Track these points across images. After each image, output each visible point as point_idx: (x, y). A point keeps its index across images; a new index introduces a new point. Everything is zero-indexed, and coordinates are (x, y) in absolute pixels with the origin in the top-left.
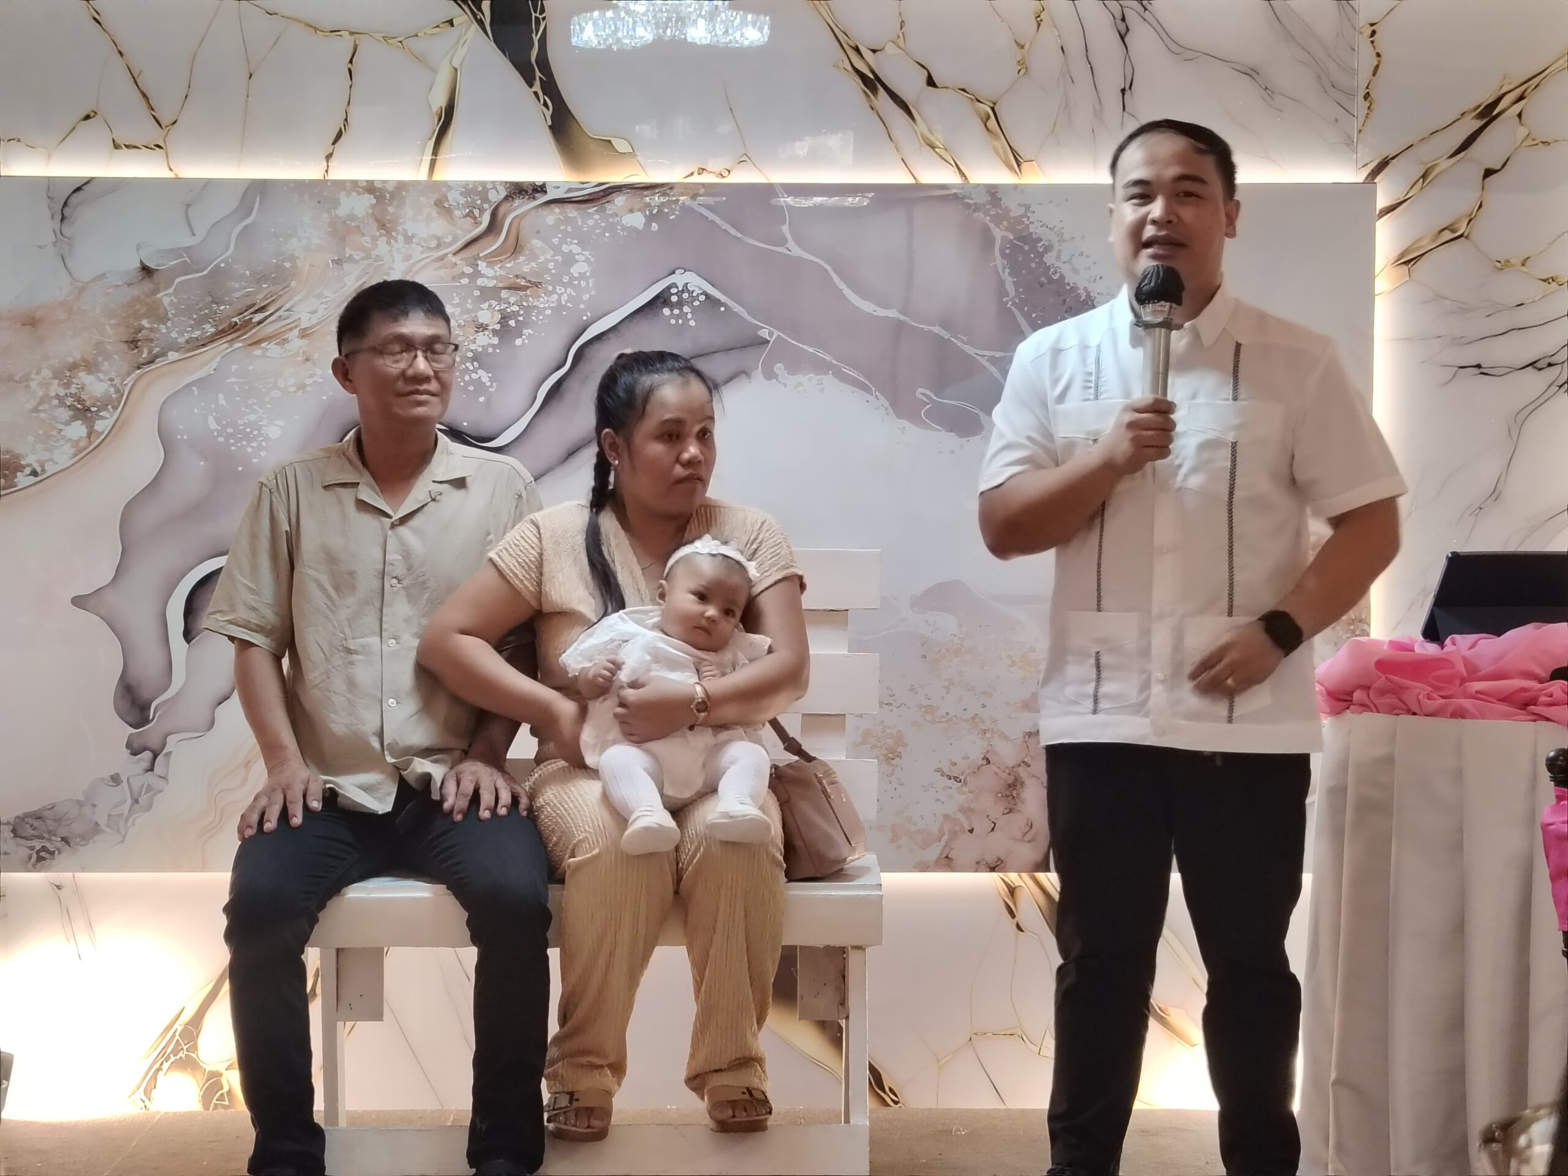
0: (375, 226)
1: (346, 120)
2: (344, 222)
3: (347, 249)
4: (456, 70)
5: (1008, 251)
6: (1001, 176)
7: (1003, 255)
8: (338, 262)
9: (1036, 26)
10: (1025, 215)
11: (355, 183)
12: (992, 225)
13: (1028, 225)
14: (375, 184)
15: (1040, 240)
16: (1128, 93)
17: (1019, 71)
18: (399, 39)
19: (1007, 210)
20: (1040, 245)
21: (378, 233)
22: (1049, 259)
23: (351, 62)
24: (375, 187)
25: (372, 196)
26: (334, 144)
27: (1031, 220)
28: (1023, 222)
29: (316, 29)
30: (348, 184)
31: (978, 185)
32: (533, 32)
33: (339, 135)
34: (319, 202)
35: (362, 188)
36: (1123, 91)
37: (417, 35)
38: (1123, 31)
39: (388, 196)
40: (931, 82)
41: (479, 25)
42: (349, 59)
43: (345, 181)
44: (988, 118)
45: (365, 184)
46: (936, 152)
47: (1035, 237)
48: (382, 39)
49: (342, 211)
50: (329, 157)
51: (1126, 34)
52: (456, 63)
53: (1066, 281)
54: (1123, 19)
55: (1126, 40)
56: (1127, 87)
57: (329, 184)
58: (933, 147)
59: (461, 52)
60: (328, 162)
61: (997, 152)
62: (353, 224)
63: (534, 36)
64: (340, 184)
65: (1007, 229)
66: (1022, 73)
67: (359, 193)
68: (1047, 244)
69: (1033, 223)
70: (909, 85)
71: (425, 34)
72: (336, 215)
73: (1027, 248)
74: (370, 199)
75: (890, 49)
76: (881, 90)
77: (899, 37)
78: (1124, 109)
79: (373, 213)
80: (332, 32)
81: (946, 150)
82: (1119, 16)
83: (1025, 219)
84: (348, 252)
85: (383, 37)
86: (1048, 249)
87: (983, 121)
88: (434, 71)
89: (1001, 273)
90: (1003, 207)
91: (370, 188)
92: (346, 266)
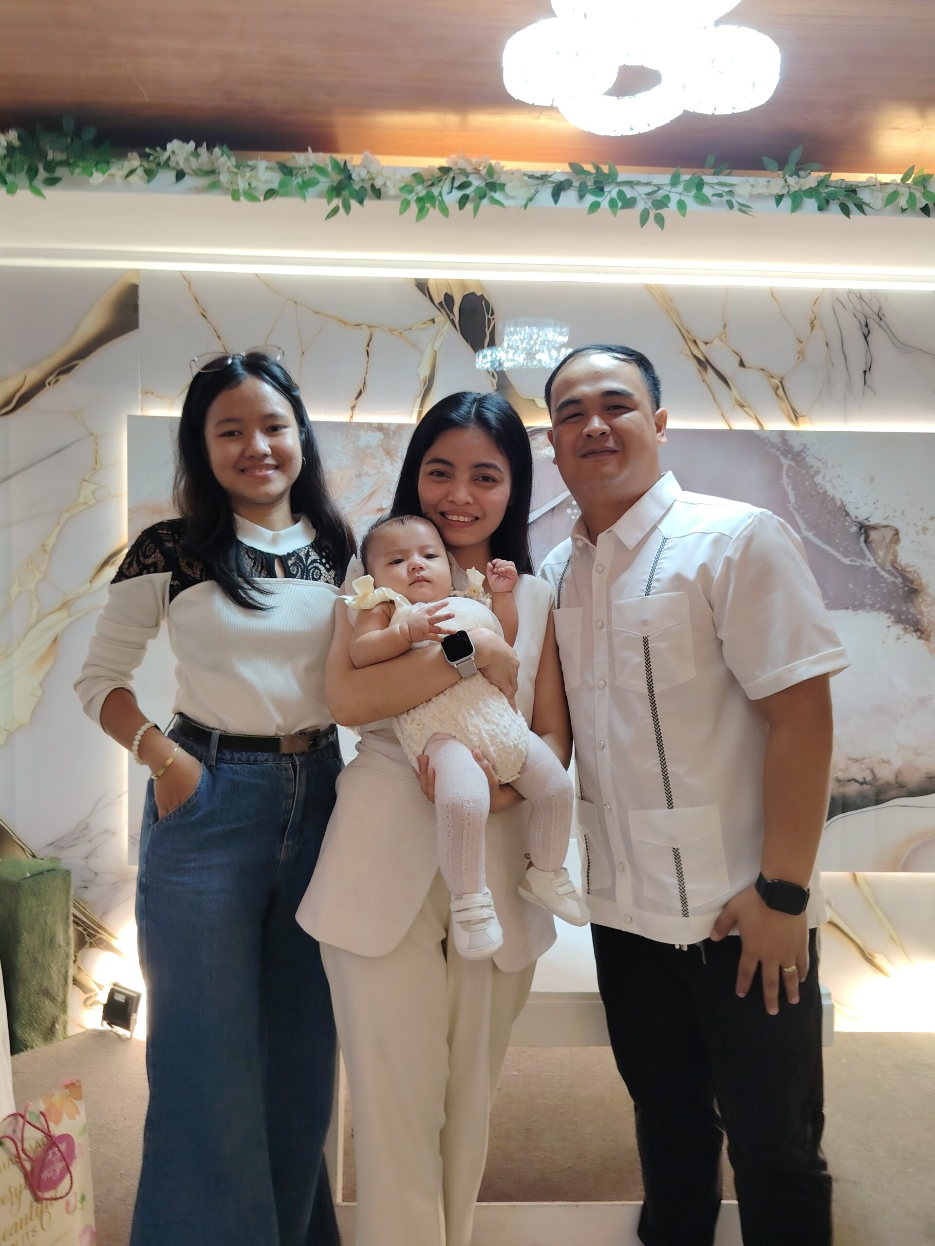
0: (382, 453)
1: (365, 384)
2: (363, 450)
3: (365, 468)
4: (436, 352)
5: (791, 474)
6: (785, 426)
7: (788, 476)
8: (359, 476)
9: (810, 328)
10: (803, 451)
11: (370, 424)
12: (782, 458)
13: (804, 458)
14: (383, 425)
15: (812, 467)
16: (868, 373)
17: (799, 358)
18: (400, 331)
19: (792, 447)
20: (812, 470)
21: (385, 458)
22: (818, 479)
23: (368, 345)
24: (383, 427)
25: (381, 434)
26: (357, 398)
27: (807, 454)
28: (801, 455)
29: (346, 324)
30: (366, 425)
31: (773, 431)
32: (485, 328)
33: (360, 393)
34: (347, 436)
35: (375, 428)
36: (865, 372)
37: (411, 329)
38: (866, 333)
39: (392, 433)
40: (742, 364)
41: (452, 322)
42: (367, 344)
43: (364, 423)
44: (778, 388)
45: (377, 425)
46: (744, 410)
47: (809, 464)
48: (388, 331)
49: (362, 443)
50: (353, 408)
51: (867, 336)
52: (436, 348)
53: (828, 494)
54: (867, 326)
55: (867, 339)
56: (868, 370)
57: (353, 424)
58: (742, 406)
59: (439, 341)
60: (352, 411)
61: (782, 410)
62: (369, 451)
63: (486, 330)
64: (360, 426)
65: (791, 460)
66: (801, 359)
67: (373, 431)
68: (816, 469)
69: (808, 456)
70: (728, 366)
71: (416, 328)
72: (358, 445)
73: (803, 472)
74: (379, 435)
75: (717, 342)
76: (710, 370)
77: (722, 334)
78: (865, 383)
79: (382, 445)
80: (356, 325)
81: (750, 408)
82: (864, 324)
83: (803, 454)
84: (366, 469)
85: (389, 330)
86: (817, 473)
87: (774, 389)
88: (422, 353)
89: (786, 488)
90: (789, 445)
91: (380, 427)
92: (365, 479)
